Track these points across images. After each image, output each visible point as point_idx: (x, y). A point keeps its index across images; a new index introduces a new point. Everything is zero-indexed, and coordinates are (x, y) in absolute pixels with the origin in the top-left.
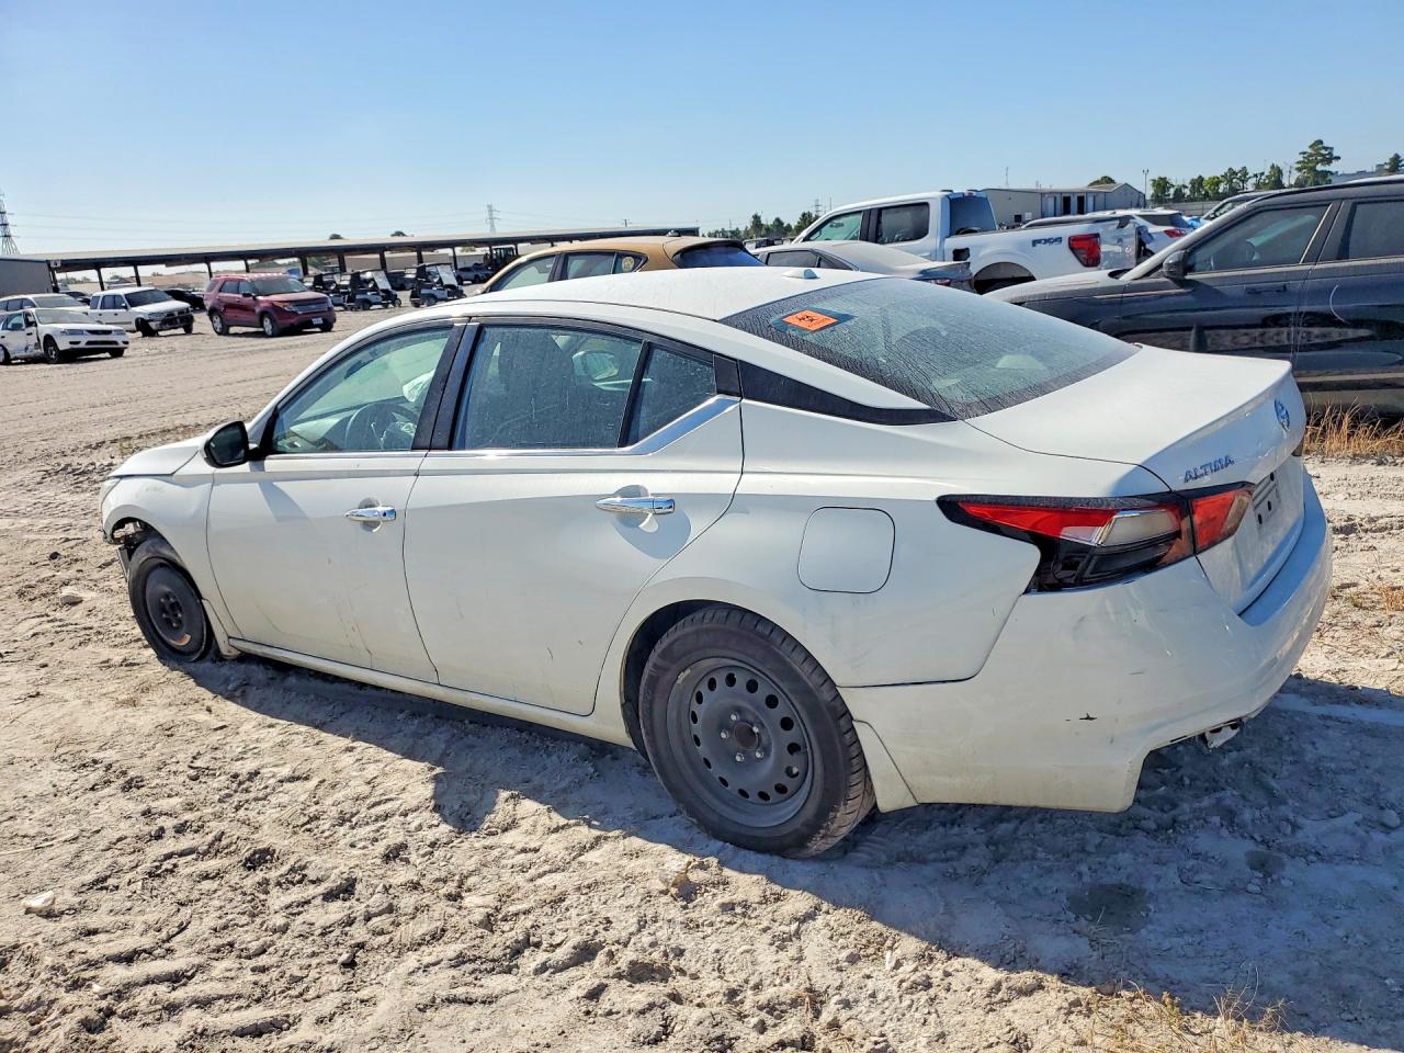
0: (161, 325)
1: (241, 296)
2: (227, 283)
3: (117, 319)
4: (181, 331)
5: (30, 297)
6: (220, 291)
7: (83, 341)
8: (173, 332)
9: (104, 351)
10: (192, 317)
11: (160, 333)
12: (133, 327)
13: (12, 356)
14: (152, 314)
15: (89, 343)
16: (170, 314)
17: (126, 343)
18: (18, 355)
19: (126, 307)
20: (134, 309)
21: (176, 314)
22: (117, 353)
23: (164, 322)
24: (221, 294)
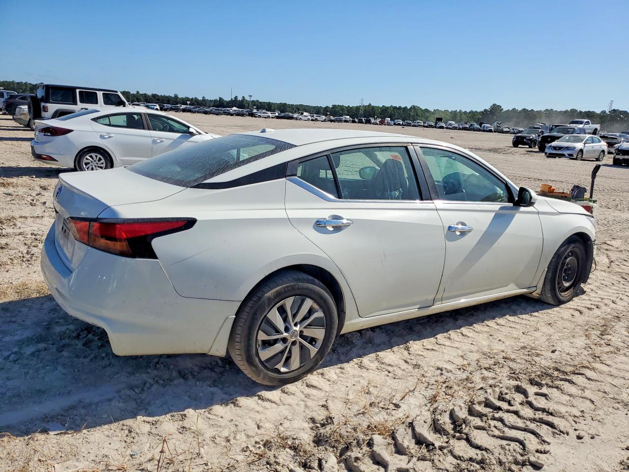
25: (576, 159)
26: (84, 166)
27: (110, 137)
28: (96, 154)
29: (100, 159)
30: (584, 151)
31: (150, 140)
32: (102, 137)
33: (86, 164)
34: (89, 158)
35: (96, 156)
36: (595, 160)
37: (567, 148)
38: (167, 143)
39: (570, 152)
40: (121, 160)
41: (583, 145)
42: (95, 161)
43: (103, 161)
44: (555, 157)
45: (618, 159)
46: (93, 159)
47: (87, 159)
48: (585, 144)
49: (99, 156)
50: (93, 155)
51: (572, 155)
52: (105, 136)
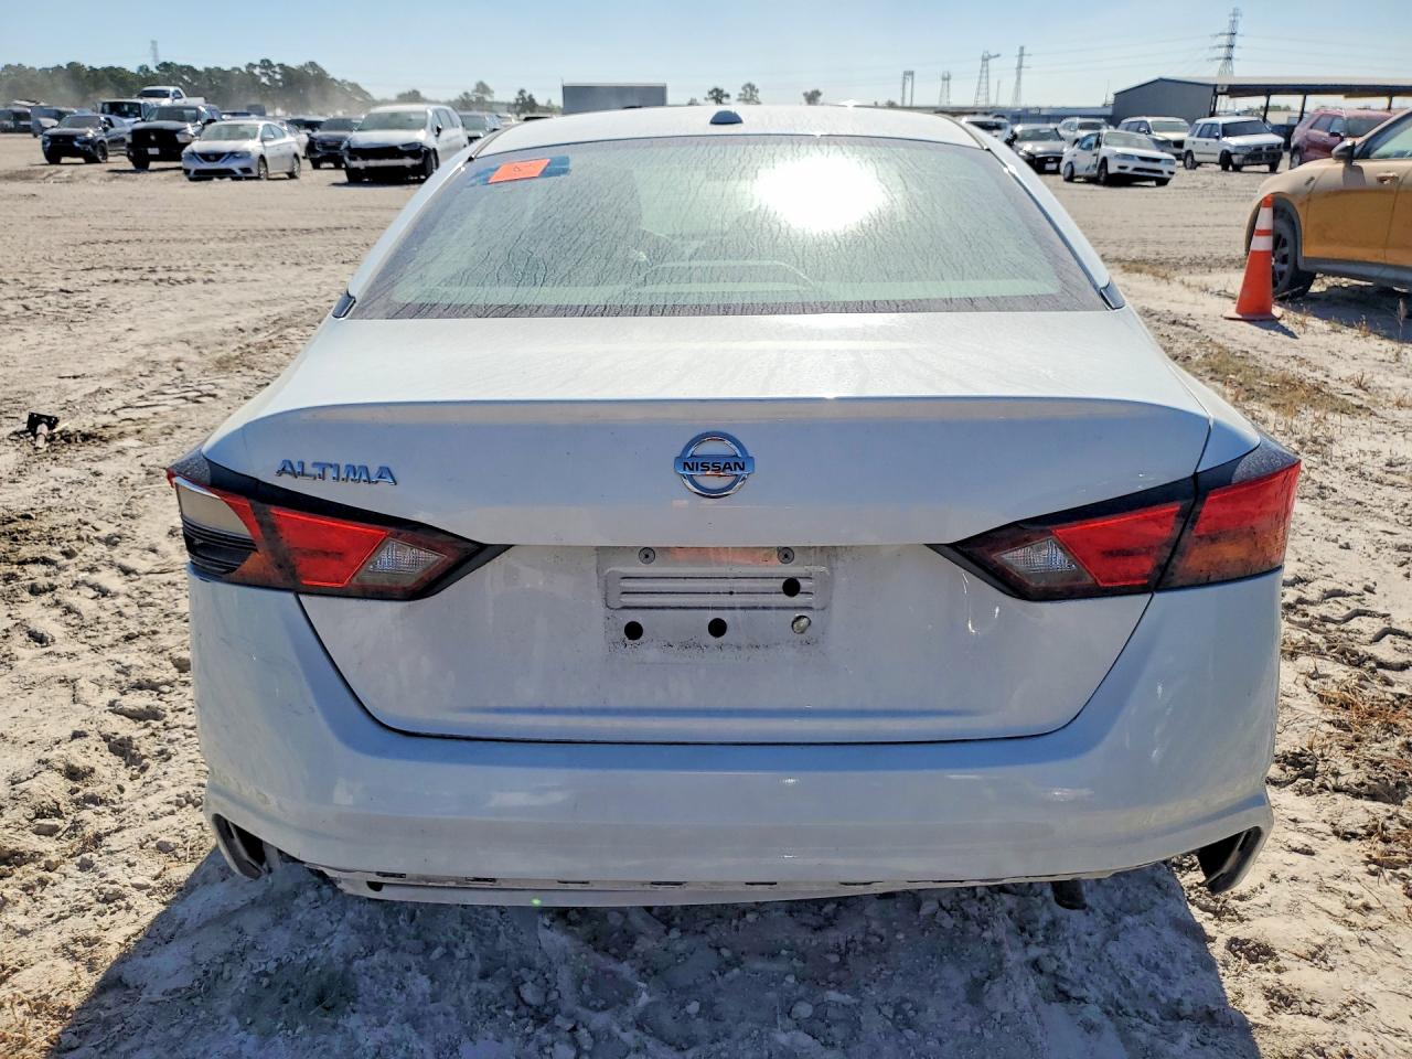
0: (1243, 160)
1: (1327, 134)
2: (1323, 119)
3: (1206, 149)
4: (1266, 168)
5: (1150, 120)
6: (1311, 127)
7: (1131, 166)
8: (1255, 168)
9: (1151, 179)
10: (1281, 154)
11: (1245, 169)
12: (1217, 158)
13: (1076, 174)
14: (1238, 147)
15: (1136, 169)
16: (1258, 148)
17: (1172, 173)
18: (1080, 174)
19: (1217, 138)
20: (1225, 139)
21: (1264, 149)
22: (1162, 182)
23: (1248, 157)
24: (1314, 131)
25: (258, 178)
30: (267, 156)
36: (286, 176)
37: (233, 155)
39: (243, 164)
41: (260, 144)
44: (210, 179)
45: (357, 169)
48: (263, 140)
51: (246, 170)
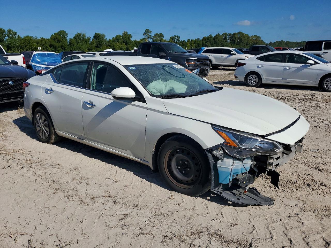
26: (248, 81)
27: (262, 67)
28: (254, 75)
29: (256, 78)
31: (283, 68)
32: (258, 67)
33: (249, 80)
34: (251, 77)
35: (254, 76)
38: (293, 69)
40: (265, 78)
42: (253, 79)
43: (257, 79)
46: (252, 78)
47: (250, 78)
49: (255, 76)
50: (253, 75)
52: (260, 66)
